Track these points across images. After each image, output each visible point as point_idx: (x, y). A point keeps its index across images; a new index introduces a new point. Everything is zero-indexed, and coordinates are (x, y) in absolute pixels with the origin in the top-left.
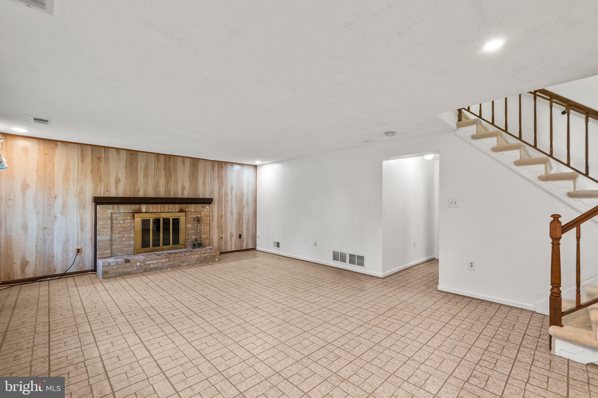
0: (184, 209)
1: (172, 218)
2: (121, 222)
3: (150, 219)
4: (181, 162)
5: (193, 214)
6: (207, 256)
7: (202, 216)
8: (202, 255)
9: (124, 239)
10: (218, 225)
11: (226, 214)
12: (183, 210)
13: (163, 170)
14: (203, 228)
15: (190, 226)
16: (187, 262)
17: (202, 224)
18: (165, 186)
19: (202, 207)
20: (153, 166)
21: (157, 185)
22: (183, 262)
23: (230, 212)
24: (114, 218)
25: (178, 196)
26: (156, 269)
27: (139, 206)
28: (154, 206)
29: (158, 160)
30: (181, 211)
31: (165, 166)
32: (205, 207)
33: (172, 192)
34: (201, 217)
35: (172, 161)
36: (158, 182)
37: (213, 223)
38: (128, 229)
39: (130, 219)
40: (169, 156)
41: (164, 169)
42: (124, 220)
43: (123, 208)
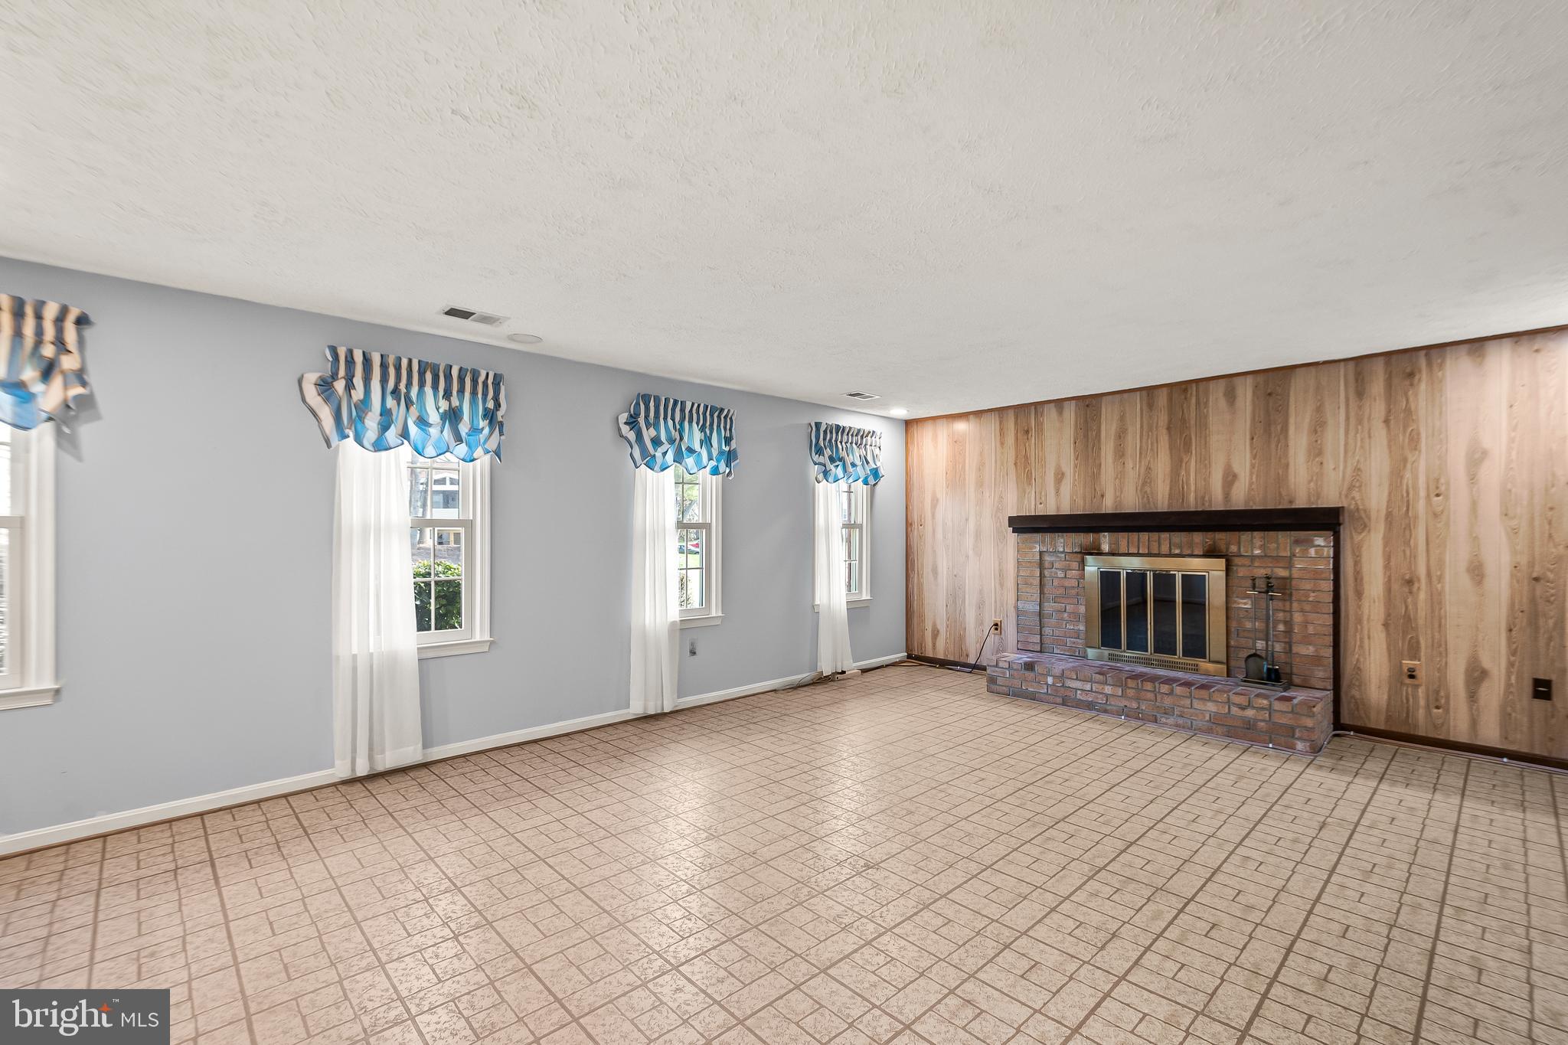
0: (1223, 547)
1: (1182, 575)
2: (1061, 574)
3: (1120, 572)
4: (1221, 394)
5: (1256, 564)
6: (1256, 720)
7: (1295, 574)
8: (1235, 710)
9: (1066, 615)
10: (1388, 615)
11: (1435, 573)
12: (1220, 551)
13: (1165, 431)
14: (1298, 618)
15: (1245, 604)
16: (1178, 716)
17: (1295, 605)
18: (1171, 477)
19: (1297, 542)
20: (1138, 426)
21: (1147, 479)
22: (1165, 713)
23: (1463, 566)
24: (1047, 565)
25: (1210, 505)
26: (1090, 706)
27: (1095, 535)
28: (1130, 538)
29: (1151, 406)
30: (1211, 553)
31: (1170, 421)
32: (1309, 543)
33: (1192, 495)
34: (1290, 578)
35: (1193, 400)
36: (1150, 468)
37: (1359, 607)
38: (1074, 592)
39: (1077, 568)
40: (1184, 386)
41: (1169, 429)
42: (1065, 570)
43: (1062, 541)
